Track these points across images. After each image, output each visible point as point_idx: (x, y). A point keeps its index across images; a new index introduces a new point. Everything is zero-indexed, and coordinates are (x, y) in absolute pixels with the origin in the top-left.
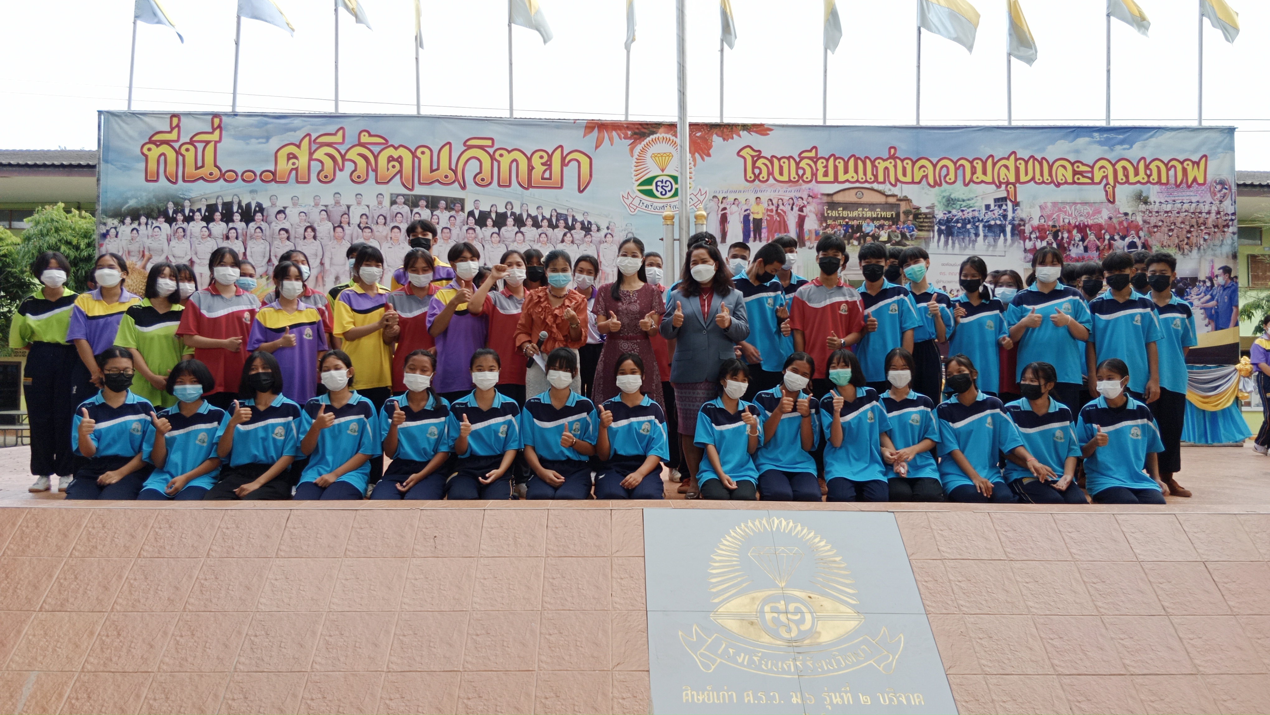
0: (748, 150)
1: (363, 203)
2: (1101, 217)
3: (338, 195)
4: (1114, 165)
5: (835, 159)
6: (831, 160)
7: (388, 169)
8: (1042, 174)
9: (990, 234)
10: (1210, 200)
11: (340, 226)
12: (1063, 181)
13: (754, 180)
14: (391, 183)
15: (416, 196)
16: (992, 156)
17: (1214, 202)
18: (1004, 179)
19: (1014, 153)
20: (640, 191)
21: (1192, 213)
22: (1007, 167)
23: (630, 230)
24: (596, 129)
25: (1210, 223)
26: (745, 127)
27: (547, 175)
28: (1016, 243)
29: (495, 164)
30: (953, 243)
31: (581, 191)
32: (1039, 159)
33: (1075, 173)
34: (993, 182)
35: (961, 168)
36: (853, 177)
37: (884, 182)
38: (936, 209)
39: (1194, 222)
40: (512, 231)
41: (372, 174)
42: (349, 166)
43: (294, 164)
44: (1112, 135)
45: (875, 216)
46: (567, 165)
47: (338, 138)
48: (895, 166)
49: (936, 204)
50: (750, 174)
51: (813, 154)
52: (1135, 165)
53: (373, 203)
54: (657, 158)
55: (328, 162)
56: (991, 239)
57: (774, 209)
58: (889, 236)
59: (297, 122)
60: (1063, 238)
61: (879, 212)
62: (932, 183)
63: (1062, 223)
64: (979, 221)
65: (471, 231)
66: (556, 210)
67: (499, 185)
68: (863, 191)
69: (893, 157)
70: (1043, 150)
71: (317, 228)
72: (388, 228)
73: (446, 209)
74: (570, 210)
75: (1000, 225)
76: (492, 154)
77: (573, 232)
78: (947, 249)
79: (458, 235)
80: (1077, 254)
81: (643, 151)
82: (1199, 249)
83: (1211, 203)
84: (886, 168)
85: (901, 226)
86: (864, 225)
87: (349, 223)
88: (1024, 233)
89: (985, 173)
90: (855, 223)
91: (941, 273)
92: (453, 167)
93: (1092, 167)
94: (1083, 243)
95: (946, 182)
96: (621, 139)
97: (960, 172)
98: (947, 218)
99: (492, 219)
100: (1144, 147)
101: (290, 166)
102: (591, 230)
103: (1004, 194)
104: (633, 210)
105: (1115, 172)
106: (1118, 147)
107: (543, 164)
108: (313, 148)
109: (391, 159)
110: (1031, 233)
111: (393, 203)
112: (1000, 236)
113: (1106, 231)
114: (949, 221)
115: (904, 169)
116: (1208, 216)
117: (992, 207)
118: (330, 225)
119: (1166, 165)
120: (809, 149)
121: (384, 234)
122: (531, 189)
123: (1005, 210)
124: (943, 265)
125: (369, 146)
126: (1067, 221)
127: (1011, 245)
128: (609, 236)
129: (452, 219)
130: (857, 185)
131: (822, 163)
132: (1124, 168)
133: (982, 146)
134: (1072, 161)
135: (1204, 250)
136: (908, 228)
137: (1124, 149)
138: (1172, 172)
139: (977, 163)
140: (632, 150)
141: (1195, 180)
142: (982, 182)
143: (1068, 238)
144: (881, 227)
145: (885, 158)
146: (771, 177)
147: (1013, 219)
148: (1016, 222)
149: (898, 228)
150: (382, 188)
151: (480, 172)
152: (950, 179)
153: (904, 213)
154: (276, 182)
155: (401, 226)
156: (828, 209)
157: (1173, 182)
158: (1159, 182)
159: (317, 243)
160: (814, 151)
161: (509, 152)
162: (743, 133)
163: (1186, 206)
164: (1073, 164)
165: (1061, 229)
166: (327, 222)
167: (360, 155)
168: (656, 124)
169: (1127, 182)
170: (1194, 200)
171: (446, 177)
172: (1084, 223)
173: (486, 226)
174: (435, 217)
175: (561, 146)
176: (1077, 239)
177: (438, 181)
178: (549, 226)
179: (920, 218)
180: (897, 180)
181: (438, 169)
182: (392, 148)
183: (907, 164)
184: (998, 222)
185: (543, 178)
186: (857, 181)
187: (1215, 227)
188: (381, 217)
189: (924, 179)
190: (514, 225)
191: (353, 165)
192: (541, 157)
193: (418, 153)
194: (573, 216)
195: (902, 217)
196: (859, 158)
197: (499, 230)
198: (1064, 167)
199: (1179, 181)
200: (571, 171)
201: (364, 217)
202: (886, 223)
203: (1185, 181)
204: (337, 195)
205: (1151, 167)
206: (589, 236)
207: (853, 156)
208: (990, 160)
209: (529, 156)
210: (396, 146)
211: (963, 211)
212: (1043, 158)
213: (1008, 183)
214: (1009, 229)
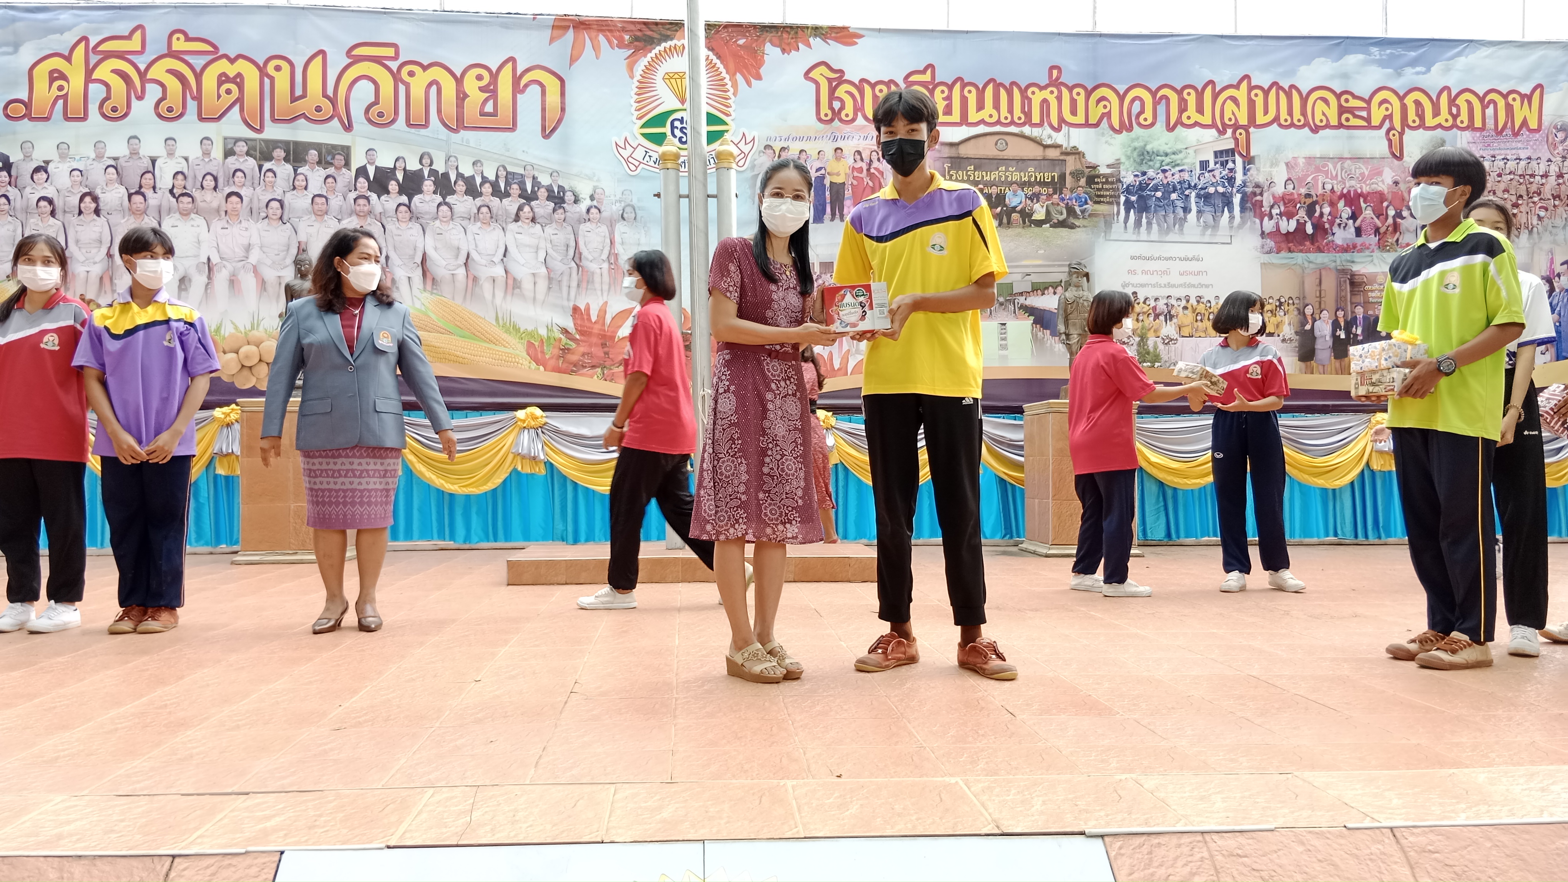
0: (823, 69)
1: (177, 154)
2: (1383, 181)
3: (137, 141)
4: (1401, 98)
5: (964, 86)
6: (958, 86)
7: (219, 97)
8: (1290, 113)
9: (1207, 209)
10: (1549, 156)
11: (137, 193)
12: (1324, 124)
13: (832, 120)
14: (224, 119)
15: (266, 141)
16: (1211, 82)
17: (1553, 159)
18: (1230, 120)
19: (1247, 77)
20: (644, 135)
21: (1520, 176)
22: (1234, 100)
23: (628, 202)
24: (571, 33)
25: (1547, 192)
26: (817, 31)
27: (489, 108)
28: (1249, 223)
29: (402, 88)
30: (1149, 224)
31: (546, 136)
32: (1287, 89)
33: (1342, 110)
34: (1213, 125)
35: (1164, 101)
36: (991, 116)
37: (1040, 125)
38: (1122, 167)
39: (1522, 190)
40: (433, 201)
41: (192, 105)
42: (153, 92)
43: (61, 88)
44: (1399, 51)
45: (1026, 179)
46: (522, 91)
47: (135, 44)
48: (1059, 99)
49: (1123, 160)
50: (825, 109)
51: (927, 77)
52: (1434, 98)
53: (195, 152)
54: (673, 81)
55: (117, 84)
56: (1208, 217)
57: (865, 168)
58: (1048, 213)
59: (65, 17)
60: (1322, 214)
61: (1032, 173)
62: (1117, 126)
63: (1320, 191)
64: (1190, 187)
65: (362, 201)
66: (505, 168)
67: (409, 125)
68: (1007, 138)
69: (1055, 83)
70: (1292, 72)
71: (100, 195)
72: (221, 195)
73: (319, 163)
74: (529, 167)
75: (1223, 194)
76: (395, 70)
77: (533, 203)
78: (1139, 233)
79: (341, 207)
80: (1344, 239)
81: (650, 69)
82: (1531, 232)
83: (1549, 160)
84: (1045, 101)
85: (1067, 194)
86: (1009, 194)
87: (154, 188)
88: (1263, 207)
89: (1200, 110)
90: (994, 190)
91: (1130, 272)
92: (330, 92)
93: (1369, 102)
94: (1354, 222)
95: (1140, 125)
96: (612, 48)
97: (1161, 109)
98: (1140, 183)
99: (397, 181)
100: (1447, 70)
101: (55, 92)
102: (564, 202)
103: (1231, 145)
104: (633, 168)
105: (1404, 109)
106: (1409, 71)
107: (482, 89)
108: (93, 62)
109: (223, 79)
110: (1272, 207)
111: (229, 153)
112: (1223, 211)
113: (1390, 203)
114: (1142, 187)
115: (1073, 103)
116: (1544, 181)
117: (1212, 165)
118: (122, 190)
119: (1481, 99)
120: (922, 69)
121: (215, 204)
122: (463, 133)
123: (1231, 170)
124: (1132, 258)
125: (187, 57)
126: (1328, 187)
127: (1240, 226)
128: (593, 210)
129: (330, 180)
130: (998, 128)
131: (943, 92)
132: (1418, 103)
133: (1197, 67)
134: (1338, 92)
135: (1538, 233)
136: (1078, 198)
137: (1418, 73)
138: (1490, 111)
139: (1189, 94)
140: (631, 68)
141: (1525, 123)
142: (1196, 124)
143: (1330, 214)
144: (1035, 197)
145: (1042, 84)
146: (859, 114)
147: (1245, 184)
148: (1249, 190)
149: (1063, 199)
150: (209, 129)
151: (376, 102)
152: (1145, 119)
153: (1071, 173)
154: (32, 119)
155: (242, 193)
156: (950, 168)
157: (1493, 127)
158: (1471, 127)
159: (102, 220)
160: (929, 72)
161: (425, 68)
162: (815, 42)
163: (1511, 165)
164: (1338, 96)
165: (1320, 199)
166: (117, 185)
167: (170, 71)
168: (671, 24)
169: (1422, 125)
170: (1523, 155)
171: (318, 109)
172: (1355, 191)
173: (388, 192)
174: (300, 177)
175: (512, 59)
176: (1345, 216)
177: (303, 116)
178: (492, 195)
179: (1098, 183)
180: (1062, 120)
181: (304, 96)
182: (224, 61)
183: (1078, 94)
184: (1221, 189)
185: (483, 114)
186: (999, 122)
187: (1555, 197)
188: (209, 177)
189: (1105, 119)
190: (435, 192)
191: (160, 89)
192: (479, 78)
193: (270, 69)
194: (534, 178)
195: (1069, 179)
196: (1001, 85)
197: (410, 200)
198: (1325, 101)
199: (1500, 128)
200: (529, 101)
201: (180, 177)
202: (1044, 191)
203: (1509, 124)
204: (132, 141)
205: (1457, 102)
206: (561, 211)
207: (992, 80)
208: (1209, 90)
209: (459, 75)
210: (232, 56)
211: (1164, 171)
212: (1292, 87)
213: (1236, 127)
214: (1237, 199)
